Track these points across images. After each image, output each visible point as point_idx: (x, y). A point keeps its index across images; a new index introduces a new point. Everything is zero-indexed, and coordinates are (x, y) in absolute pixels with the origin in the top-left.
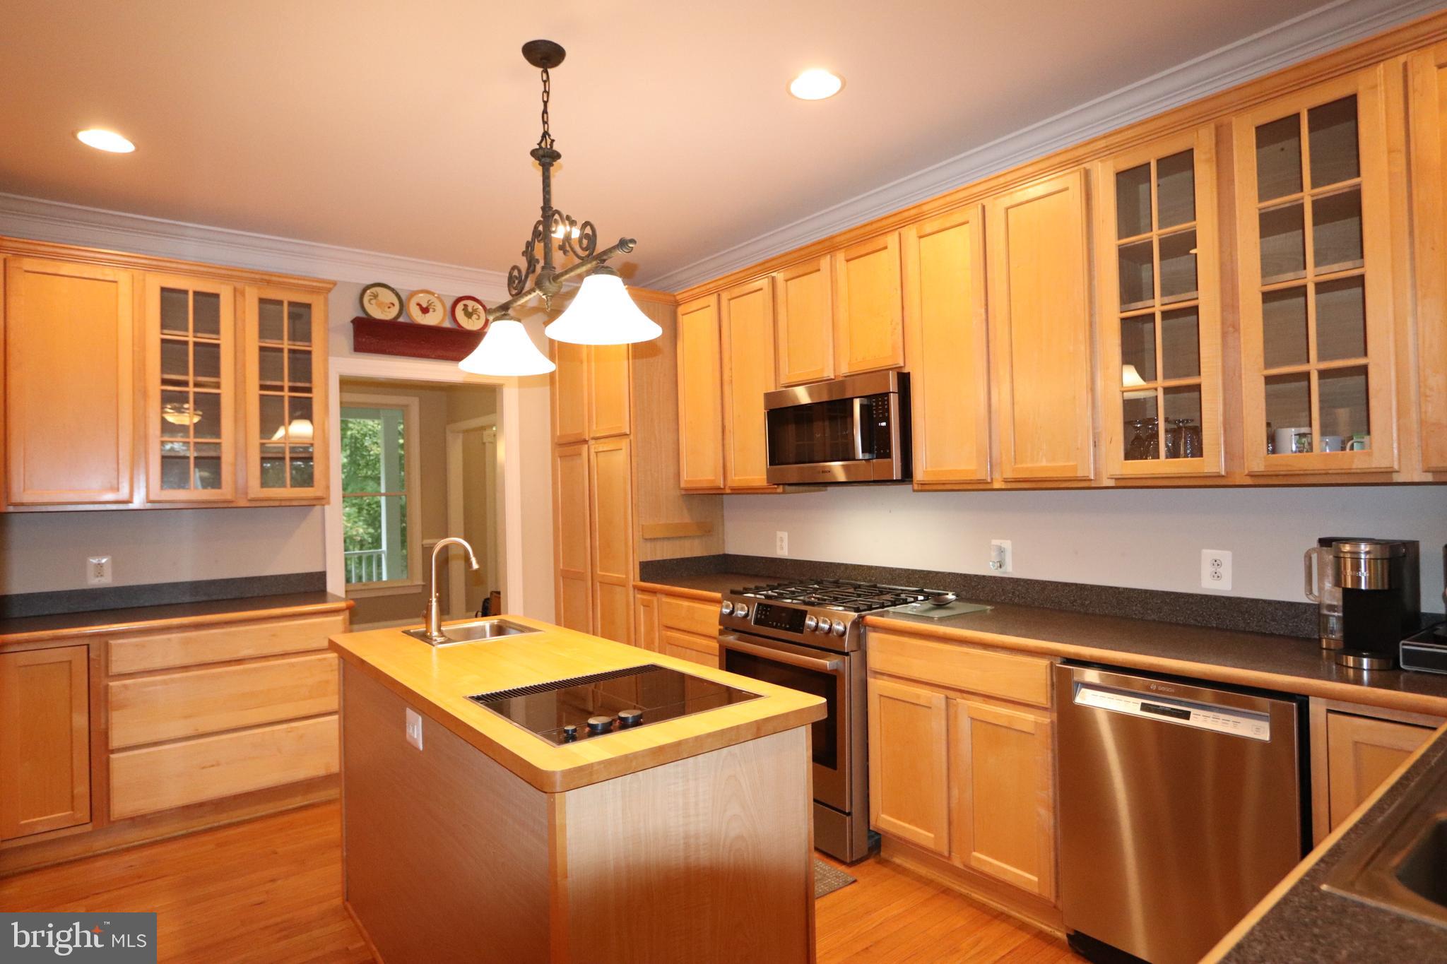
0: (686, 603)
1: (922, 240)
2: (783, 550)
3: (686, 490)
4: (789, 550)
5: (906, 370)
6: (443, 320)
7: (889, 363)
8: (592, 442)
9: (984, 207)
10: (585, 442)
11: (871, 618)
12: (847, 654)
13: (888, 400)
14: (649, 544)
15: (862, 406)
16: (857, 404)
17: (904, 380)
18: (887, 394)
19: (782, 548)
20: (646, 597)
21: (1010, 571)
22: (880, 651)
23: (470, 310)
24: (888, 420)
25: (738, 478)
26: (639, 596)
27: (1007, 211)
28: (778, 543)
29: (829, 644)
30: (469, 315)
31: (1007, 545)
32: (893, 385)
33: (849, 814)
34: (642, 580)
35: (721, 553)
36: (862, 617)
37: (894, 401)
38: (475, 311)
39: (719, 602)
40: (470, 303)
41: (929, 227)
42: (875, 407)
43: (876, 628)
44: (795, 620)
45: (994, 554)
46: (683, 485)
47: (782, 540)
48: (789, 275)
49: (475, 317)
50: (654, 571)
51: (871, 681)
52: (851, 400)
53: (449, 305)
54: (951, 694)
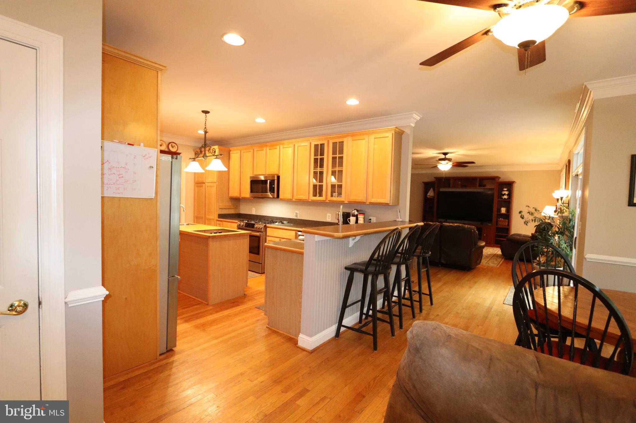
0: (229, 223)
1: (284, 149)
2: (254, 212)
3: (231, 197)
4: (255, 213)
5: (279, 175)
6: (166, 148)
7: (276, 173)
8: (206, 183)
9: (294, 145)
10: (204, 183)
11: (268, 225)
12: (262, 232)
13: (275, 181)
14: (220, 210)
15: (270, 182)
16: (269, 181)
17: (278, 177)
18: (275, 180)
19: (253, 212)
20: (219, 222)
21: (299, 218)
22: (269, 232)
23: (173, 146)
24: (274, 185)
25: (243, 195)
26: (218, 222)
27: (298, 148)
28: (253, 211)
29: (259, 230)
30: (173, 147)
31: (298, 212)
32: (276, 178)
33: (261, 264)
34: (219, 218)
35: (239, 213)
36: (266, 225)
37: (276, 182)
38: (174, 146)
39: (237, 223)
40: (173, 144)
41: (285, 146)
42: (272, 182)
43: (269, 227)
44: (253, 226)
45: (295, 214)
46: (230, 196)
47: (253, 210)
48: (258, 149)
49: (174, 148)
50: (221, 216)
51: (267, 238)
52: (267, 180)
53: (167, 143)
54: (281, 239)
